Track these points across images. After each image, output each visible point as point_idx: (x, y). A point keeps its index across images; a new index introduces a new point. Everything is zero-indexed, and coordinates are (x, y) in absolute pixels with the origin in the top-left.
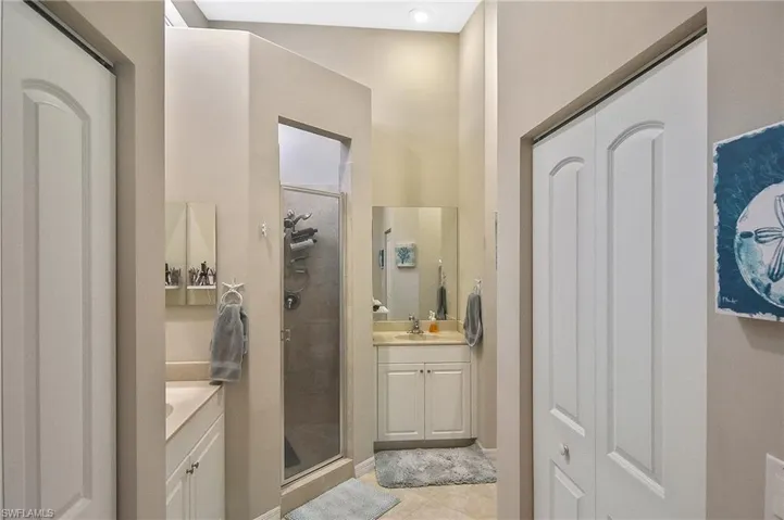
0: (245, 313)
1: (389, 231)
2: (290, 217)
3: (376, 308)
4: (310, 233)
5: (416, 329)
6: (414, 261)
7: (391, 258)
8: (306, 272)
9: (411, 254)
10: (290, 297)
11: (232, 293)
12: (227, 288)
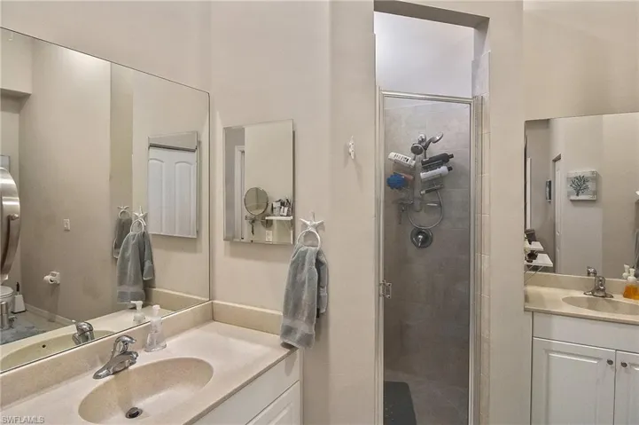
0: (322, 259)
1: (559, 158)
2: (420, 142)
3: (532, 255)
4: (445, 159)
5: (599, 291)
6: (595, 193)
7: (561, 189)
8: (440, 205)
9: (590, 185)
10: (420, 232)
11: (310, 232)
12: (305, 226)
